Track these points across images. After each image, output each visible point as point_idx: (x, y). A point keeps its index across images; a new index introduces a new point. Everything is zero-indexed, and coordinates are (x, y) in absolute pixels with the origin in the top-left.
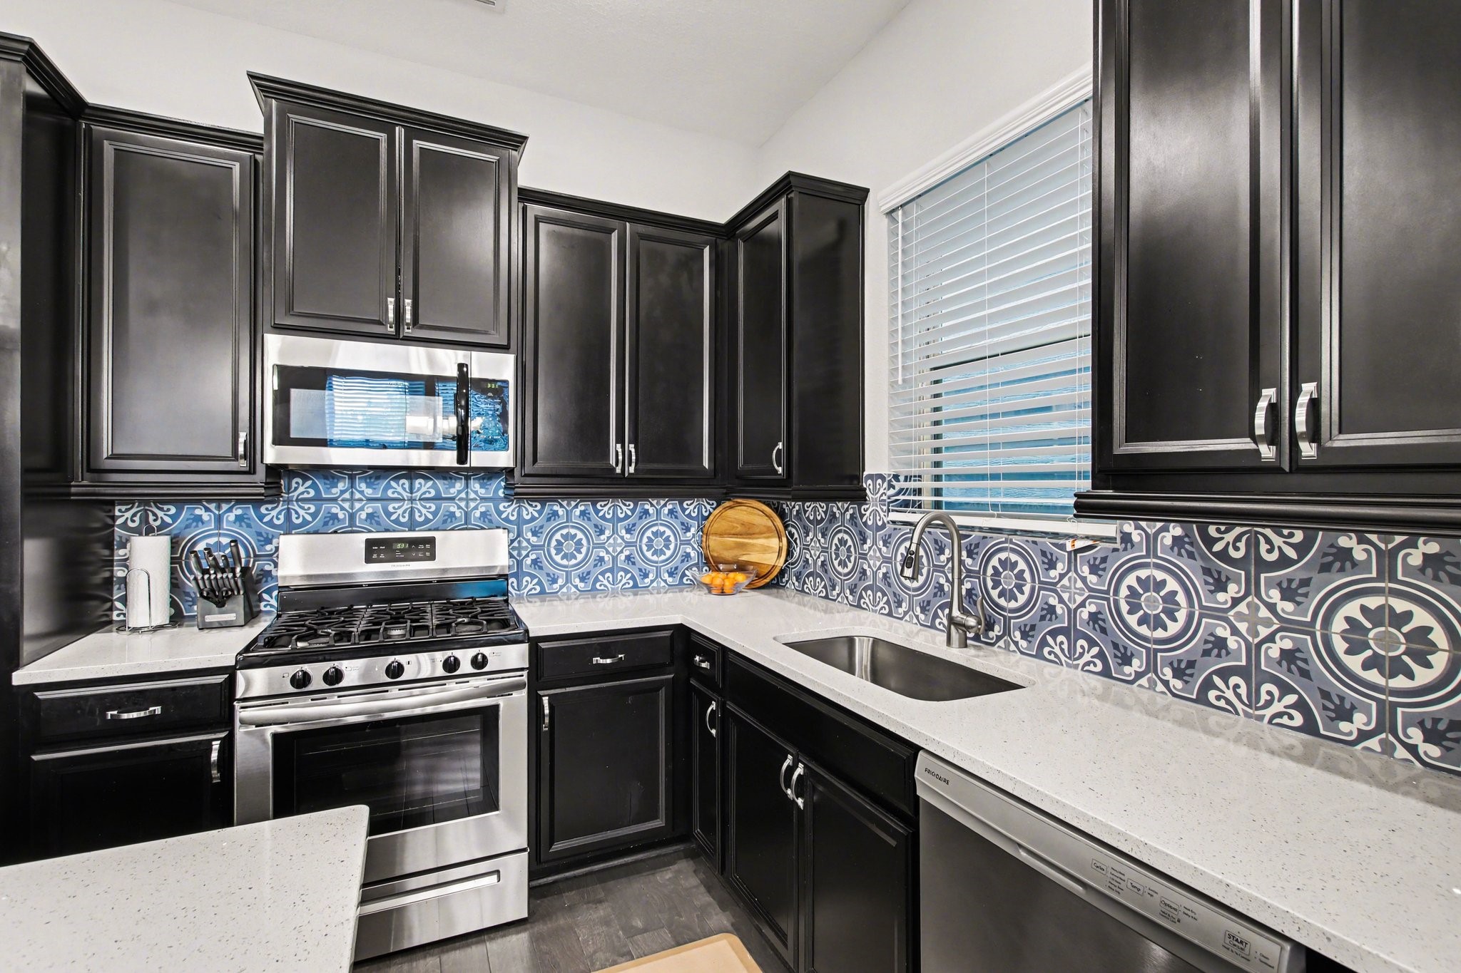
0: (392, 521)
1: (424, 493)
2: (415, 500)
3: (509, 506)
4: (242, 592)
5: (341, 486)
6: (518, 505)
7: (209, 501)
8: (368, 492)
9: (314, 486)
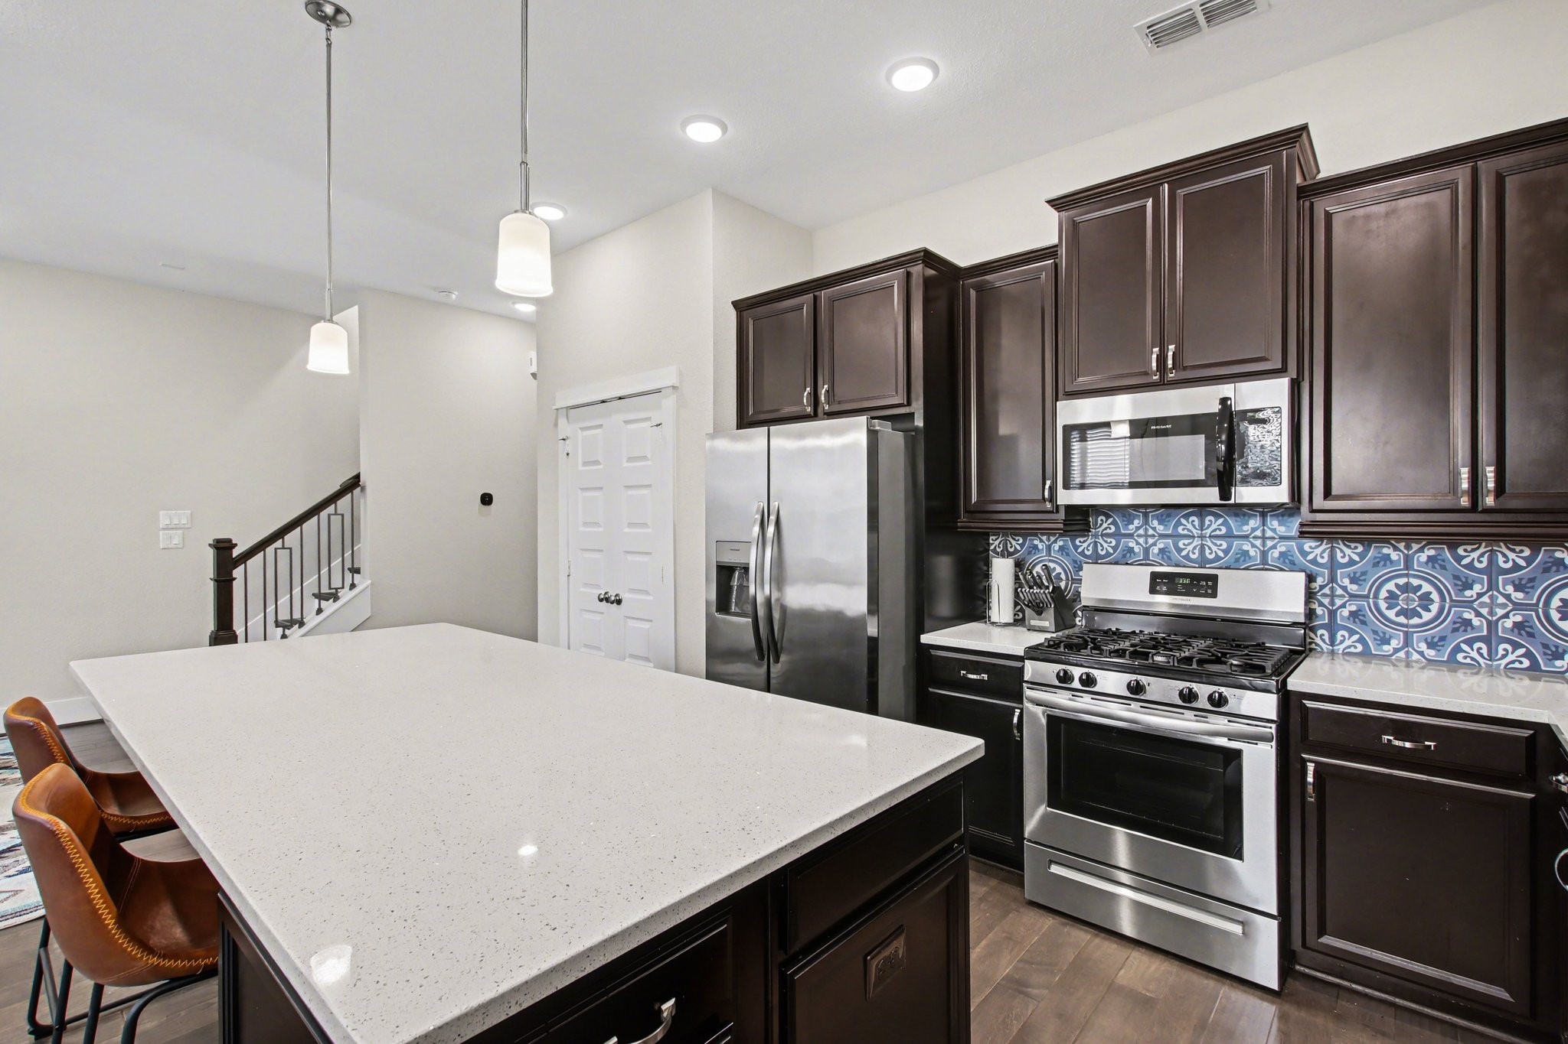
0: (1182, 557)
1: (1215, 530)
2: (1206, 537)
3: (1317, 547)
4: (1053, 606)
5: (1136, 522)
6: (1330, 545)
7: (1043, 534)
8: (1160, 528)
9: (1114, 523)
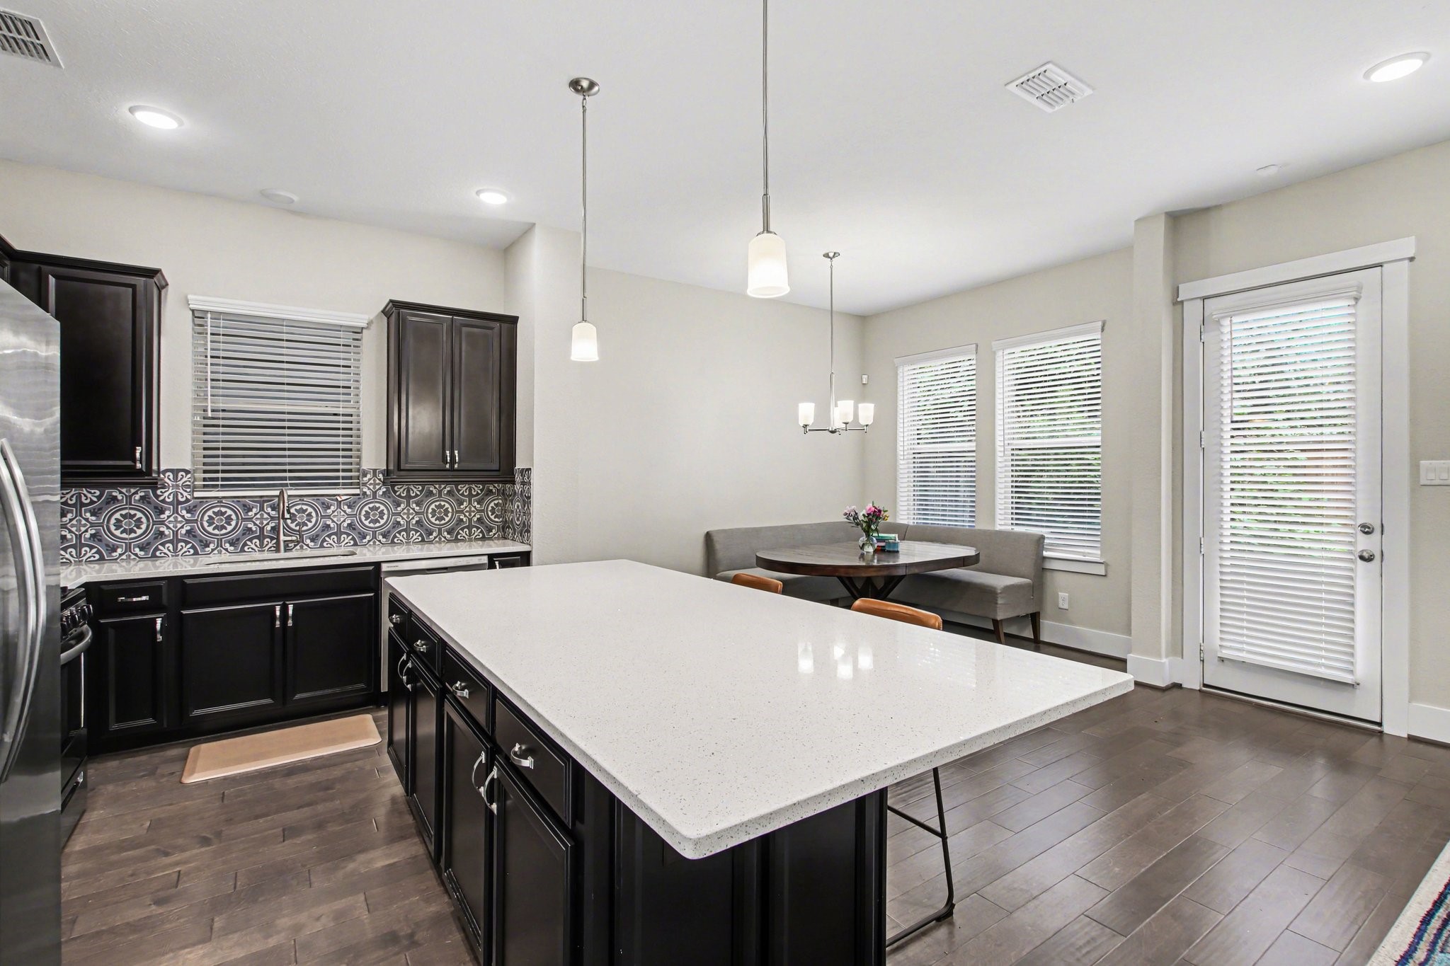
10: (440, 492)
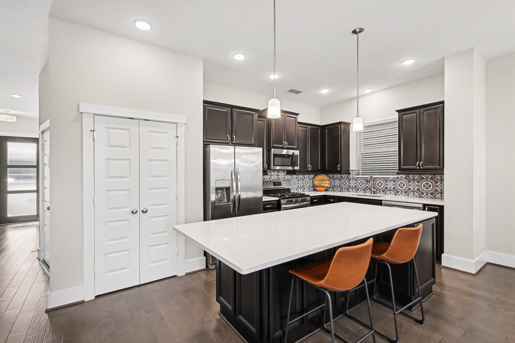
10: (427, 178)
